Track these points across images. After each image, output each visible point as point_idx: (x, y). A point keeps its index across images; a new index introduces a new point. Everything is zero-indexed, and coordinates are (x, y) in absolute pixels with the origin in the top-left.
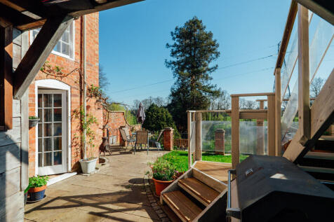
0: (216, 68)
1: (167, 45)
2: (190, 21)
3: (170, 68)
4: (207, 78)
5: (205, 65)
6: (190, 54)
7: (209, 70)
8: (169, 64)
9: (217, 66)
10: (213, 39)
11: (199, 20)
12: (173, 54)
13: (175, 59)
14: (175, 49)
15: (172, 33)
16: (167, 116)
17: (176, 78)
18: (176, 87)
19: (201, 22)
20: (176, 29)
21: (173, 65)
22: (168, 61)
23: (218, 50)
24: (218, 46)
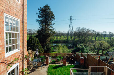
0: (54, 24)
1: (37, 13)
2: (46, 6)
3: (38, 22)
4: (51, 27)
5: (51, 22)
6: (45, 17)
7: (52, 24)
8: (37, 20)
9: (54, 23)
10: (53, 14)
11: (49, 6)
12: (39, 17)
13: (40, 19)
14: (39, 15)
15: (39, 9)
16: (37, 41)
17: (40, 26)
18: (40, 29)
19: (49, 7)
20: (40, 8)
21: (39, 21)
22: (37, 19)
23: (55, 18)
24: (55, 16)
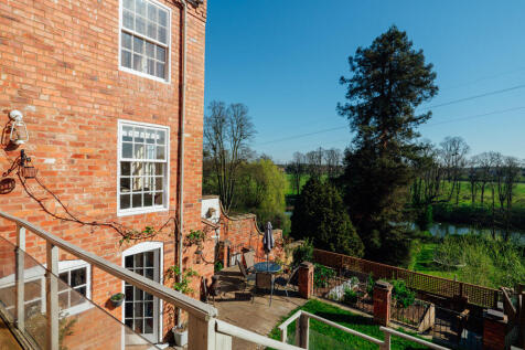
0: (428, 116)
1: (342, 79)
2: (384, 36)
3: (346, 117)
4: (409, 134)
5: (407, 112)
6: (381, 92)
7: (415, 120)
8: (343, 110)
9: (430, 113)
10: (426, 64)
11: (401, 30)
12: (352, 93)
13: (354, 103)
14: (355, 84)
15: (351, 59)
16: (333, 199)
17: (356, 133)
18: (354, 148)
19: (404, 34)
20: (358, 51)
21: (350, 112)
22: (343, 105)
23: (435, 83)
24: (434, 76)
